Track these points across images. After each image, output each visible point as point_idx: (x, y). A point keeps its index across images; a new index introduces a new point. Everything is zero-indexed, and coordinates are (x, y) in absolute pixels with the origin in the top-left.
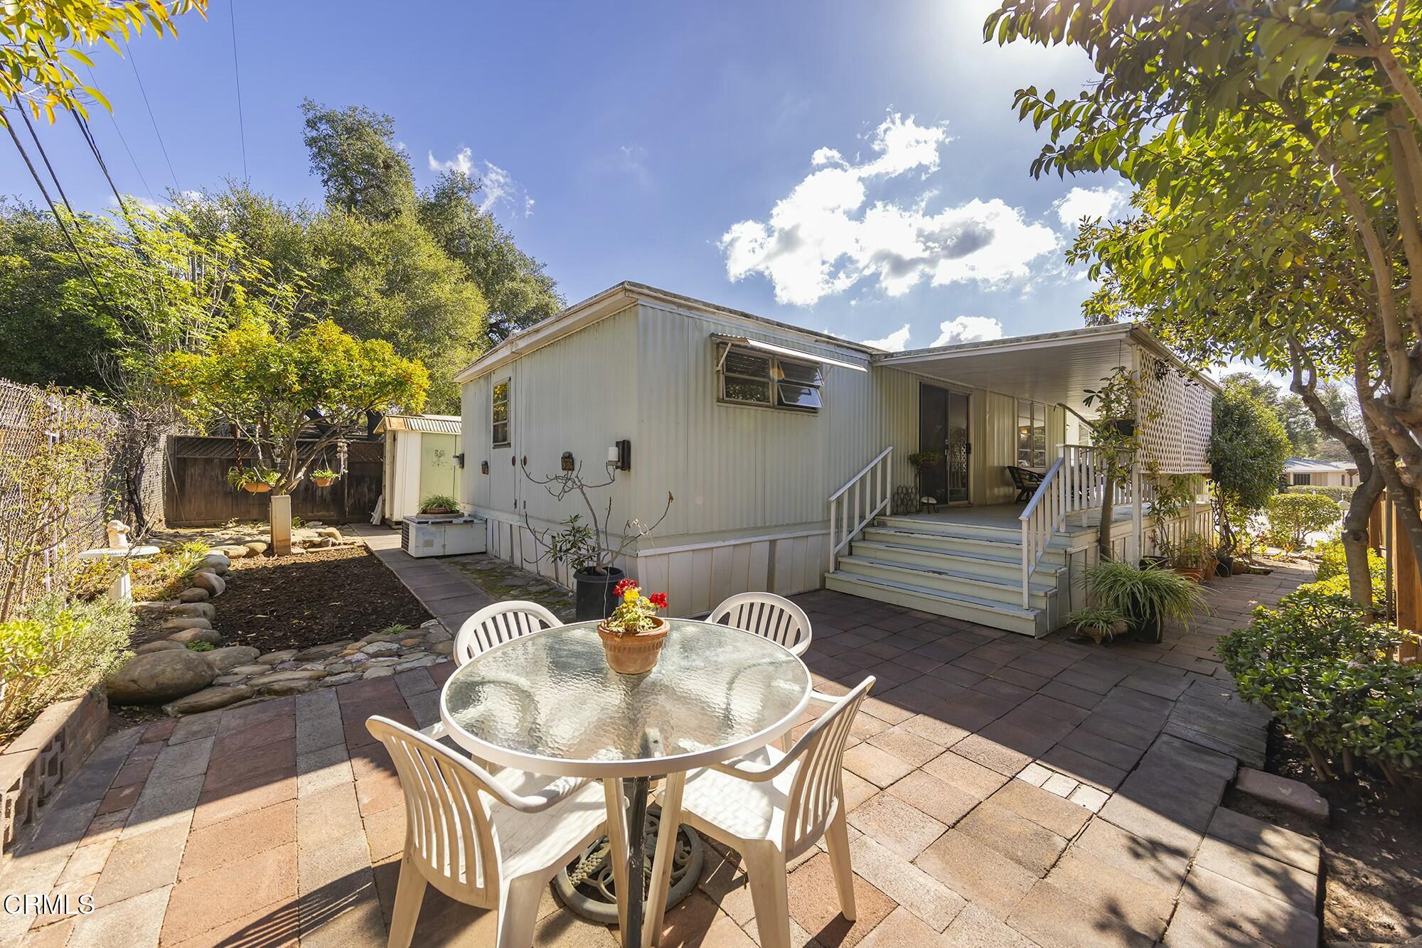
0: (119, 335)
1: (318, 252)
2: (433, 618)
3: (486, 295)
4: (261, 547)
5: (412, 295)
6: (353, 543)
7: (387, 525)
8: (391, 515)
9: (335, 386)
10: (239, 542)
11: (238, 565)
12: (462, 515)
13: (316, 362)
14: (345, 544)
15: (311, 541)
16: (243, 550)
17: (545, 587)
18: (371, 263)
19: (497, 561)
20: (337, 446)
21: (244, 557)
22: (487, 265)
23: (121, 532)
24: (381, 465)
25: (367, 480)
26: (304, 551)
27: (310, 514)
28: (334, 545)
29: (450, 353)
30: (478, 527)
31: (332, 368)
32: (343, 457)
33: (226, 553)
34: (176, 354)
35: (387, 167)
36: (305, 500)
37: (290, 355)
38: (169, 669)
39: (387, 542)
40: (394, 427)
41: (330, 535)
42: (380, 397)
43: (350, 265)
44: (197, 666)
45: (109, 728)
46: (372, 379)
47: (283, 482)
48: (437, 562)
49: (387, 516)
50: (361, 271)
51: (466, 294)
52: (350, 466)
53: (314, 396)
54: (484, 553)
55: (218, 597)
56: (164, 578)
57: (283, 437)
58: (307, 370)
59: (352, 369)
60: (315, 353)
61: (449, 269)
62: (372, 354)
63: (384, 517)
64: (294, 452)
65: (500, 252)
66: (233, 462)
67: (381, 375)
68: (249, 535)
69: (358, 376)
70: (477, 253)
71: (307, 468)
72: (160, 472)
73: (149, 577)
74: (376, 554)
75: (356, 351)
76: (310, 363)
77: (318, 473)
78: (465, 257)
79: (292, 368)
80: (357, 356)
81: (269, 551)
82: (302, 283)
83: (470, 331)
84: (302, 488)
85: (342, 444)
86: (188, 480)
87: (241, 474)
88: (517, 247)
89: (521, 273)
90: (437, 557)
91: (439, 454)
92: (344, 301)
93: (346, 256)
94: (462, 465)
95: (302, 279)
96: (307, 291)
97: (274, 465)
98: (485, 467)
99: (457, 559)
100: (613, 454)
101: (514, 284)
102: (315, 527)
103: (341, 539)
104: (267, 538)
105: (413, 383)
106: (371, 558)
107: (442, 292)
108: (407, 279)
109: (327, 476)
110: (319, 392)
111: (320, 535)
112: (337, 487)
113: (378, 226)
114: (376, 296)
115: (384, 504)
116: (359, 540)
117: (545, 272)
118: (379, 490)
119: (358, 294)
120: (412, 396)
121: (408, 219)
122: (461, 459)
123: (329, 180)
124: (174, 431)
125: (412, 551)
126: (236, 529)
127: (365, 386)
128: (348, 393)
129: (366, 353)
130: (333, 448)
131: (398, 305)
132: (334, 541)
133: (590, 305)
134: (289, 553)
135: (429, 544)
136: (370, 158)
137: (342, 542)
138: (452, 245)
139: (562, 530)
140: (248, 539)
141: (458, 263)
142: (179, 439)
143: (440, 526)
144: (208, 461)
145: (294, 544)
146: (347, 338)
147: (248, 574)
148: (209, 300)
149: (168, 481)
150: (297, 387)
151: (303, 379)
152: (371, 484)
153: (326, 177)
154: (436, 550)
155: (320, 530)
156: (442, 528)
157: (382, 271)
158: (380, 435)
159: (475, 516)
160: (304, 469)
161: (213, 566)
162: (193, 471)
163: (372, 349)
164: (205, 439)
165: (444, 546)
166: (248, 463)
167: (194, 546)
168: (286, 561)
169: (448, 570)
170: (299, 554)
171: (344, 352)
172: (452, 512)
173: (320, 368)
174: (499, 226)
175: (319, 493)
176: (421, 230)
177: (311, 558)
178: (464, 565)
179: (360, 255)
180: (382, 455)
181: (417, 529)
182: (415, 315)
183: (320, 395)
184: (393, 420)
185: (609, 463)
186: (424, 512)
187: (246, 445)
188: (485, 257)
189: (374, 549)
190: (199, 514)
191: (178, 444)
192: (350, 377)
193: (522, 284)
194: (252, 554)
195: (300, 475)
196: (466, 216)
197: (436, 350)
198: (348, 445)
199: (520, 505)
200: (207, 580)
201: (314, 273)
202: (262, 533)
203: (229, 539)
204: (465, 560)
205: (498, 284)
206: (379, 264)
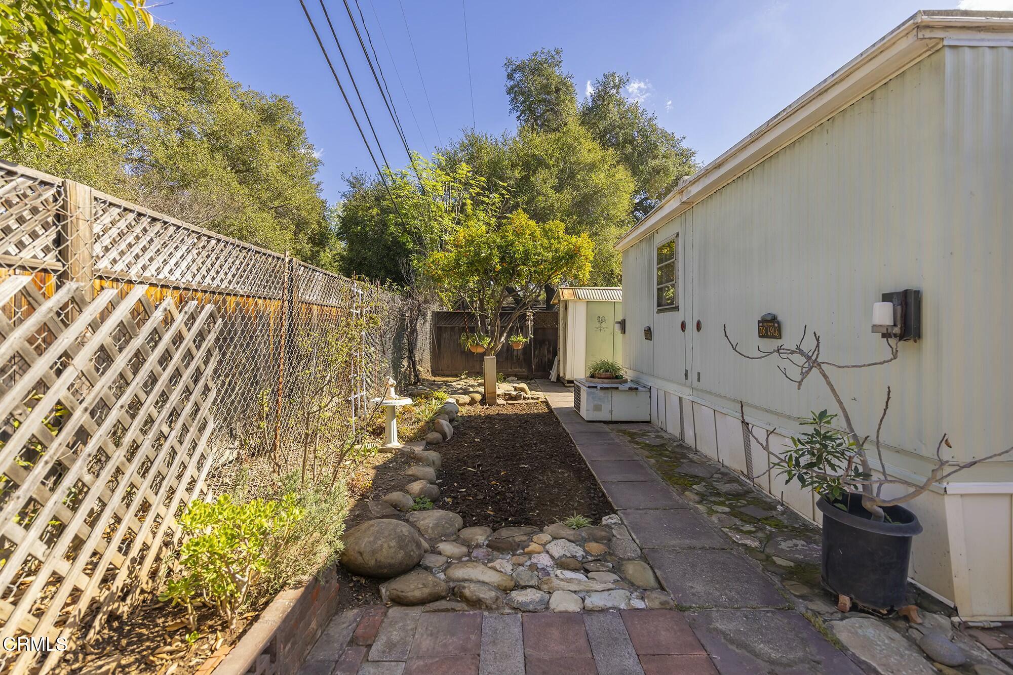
0: (411, 246)
1: (514, 166)
2: (615, 512)
3: (634, 173)
4: (478, 397)
5: (576, 188)
6: (537, 399)
7: (562, 384)
8: (565, 374)
9: (524, 264)
10: (466, 392)
11: (464, 411)
12: (626, 381)
13: (511, 245)
14: (532, 398)
15: (510, 394)
16: (466, 399)
17: (735, 486)
18: (548, 167)
19: (664, 434)
20: (526, 316)
21: (468, 404)
22: (634, 149)
23: (392, 386)
24: (556, 330)
25: (547, 343)
26: (505, 402)
27: (510, 370)
28: (525, 398)
29: (606, 230)
30: (643, 395)
31: (521, 249)
32: (530, 324)
33: (457, 401)
34: (435, 252)
35: (558, 90)
36: (507, 359)
37: (494, 242)
38: (385, 545)
39: (562, 400)
40: (566, 297)
41: (522, 390)
42: (556, 271)
43: (534, 173)
44: (407, 545)
45: (339, 603)
46: (550, 255)
47: (492, 344)
48: (606, 428)
49: (561, 375)
50: (542, 174)
51: (618, 176)
52: (535, 332)
53: (510, 274)
54: (649, 422)
55: (448, 442)
56: (419, 420)
57: (491, 309)
58: (505, 251)
59: (536, 247)
60: (511, 237)
61: (603, 160)
62: (550, 234)
63: (559, 375)
64: (498, 322)
65: (645, 137)
66: (463, 329)
67: (557, 251)
68: (472, 386)
69: (540, 253)
70: (625, 141)
71: (508, 333)
72: (428, 336)
73: (411, 419)
74: (555, 413)
75: (538, 233)
76: (507, 246)
77: (513, 338)
78: (617, 145)
79: (495, 252)
80: (539, 237)
81: (483, 402)
82: (504, 192)
83: (621, 209)
84: (505, 348)
85: (530, 314)
86: (442, 342)
87: (468, 339)
88: (660, 126)
89: (662, 150)
90: (605, 422)
91: (601, 320)
92: (530, 201)
93: (532, 164)
94: (623, 330)
95: (505, 188)
96: (507, 196)
97: (487, 332)
98: (648, 334)
99: (624, 427)
100: (884, 314)
101: (657, 162)
102: (512, 382)
103: (529, 394)
104: (481, 389)
105: (581, 256)
106: (550, 416)
107: (599, 178)
108: (572, 176)
109: (520, 341)
110: (513, 270)
111: (516, 389)
112: (527, 348)
113: (552, 136)
114: (551, 192)
115: (559, 364)
116: (541, 395)
117: (684, 145)
118: (555, 353)
119: (539, 194)
120: (580, 268)
121: (574, 126)
122: (623, 324)
123: (521, 115)
124: (435, 307)
125: (584, 413)
126: (465, 380)
127: (545, 261)
128: (533, 269)
129: (546, 233)
130: (523, 317)
131: (567, 197)
132: (525, 395)
133: (821, 94)
134: (495, 403)
135: (598, 408)
136: (545, 88)
137: (530, 396)
138: (604, 139)
139: (798, 431)
140: (471, 389)
141: (611, 151)
142: (438, 313)
143: (606, 391)
144: (453, 328)
145: (499, 396)
146: (532, 223)
147: (469, 419)
148: (453, 215)
149: (432, 343)
150: (499, 267)
151: (502, 259)
152: (549, 347)
153: (519, 113)
154: (604, 415)
155: (515, 385)
156: (609, 393)
157: (555, 171)
158: (554, 305)
159: (637, 382)
160: (505, 334)
161: (447, 413)
162: (445, 336)
163: (550, 230)
164: (451, 313)
165: (611, 411)
166: (473, 330)
167: (440, 394)
168: (493, 411)
169: (617, 441)
170: (502, 407)
171: (529, 235)
172: (617, 377)
173: (514, 249)
174: (644, 111)
175: (515, 353)
176: (582, 130)
177: (509, 411)
178: (632, 435)
179: (541, 163)
180: (557, 322)
181: (588, 393)
182: (577, 205)
183: (514, 273)
184: (565, 291)
185: (875, 328)
186: (592, 376)
187: (472, 316)
188: (631, 142)
189: (553, 407)
190: (448, 367)
191: (437, 316)
192: (535, 255)
193: (664, 160)
194: (472, 402)
195: (503, 339)
196: (616, 110)
197: (594, 230)
198: (534, 315)
199: (693, 376)
200: (442, 426)
201: (512, 182)
202: (480, 385)
203: (461, 389)
204: (633, 429)
205: (642, 165)
206: (553, 166)
